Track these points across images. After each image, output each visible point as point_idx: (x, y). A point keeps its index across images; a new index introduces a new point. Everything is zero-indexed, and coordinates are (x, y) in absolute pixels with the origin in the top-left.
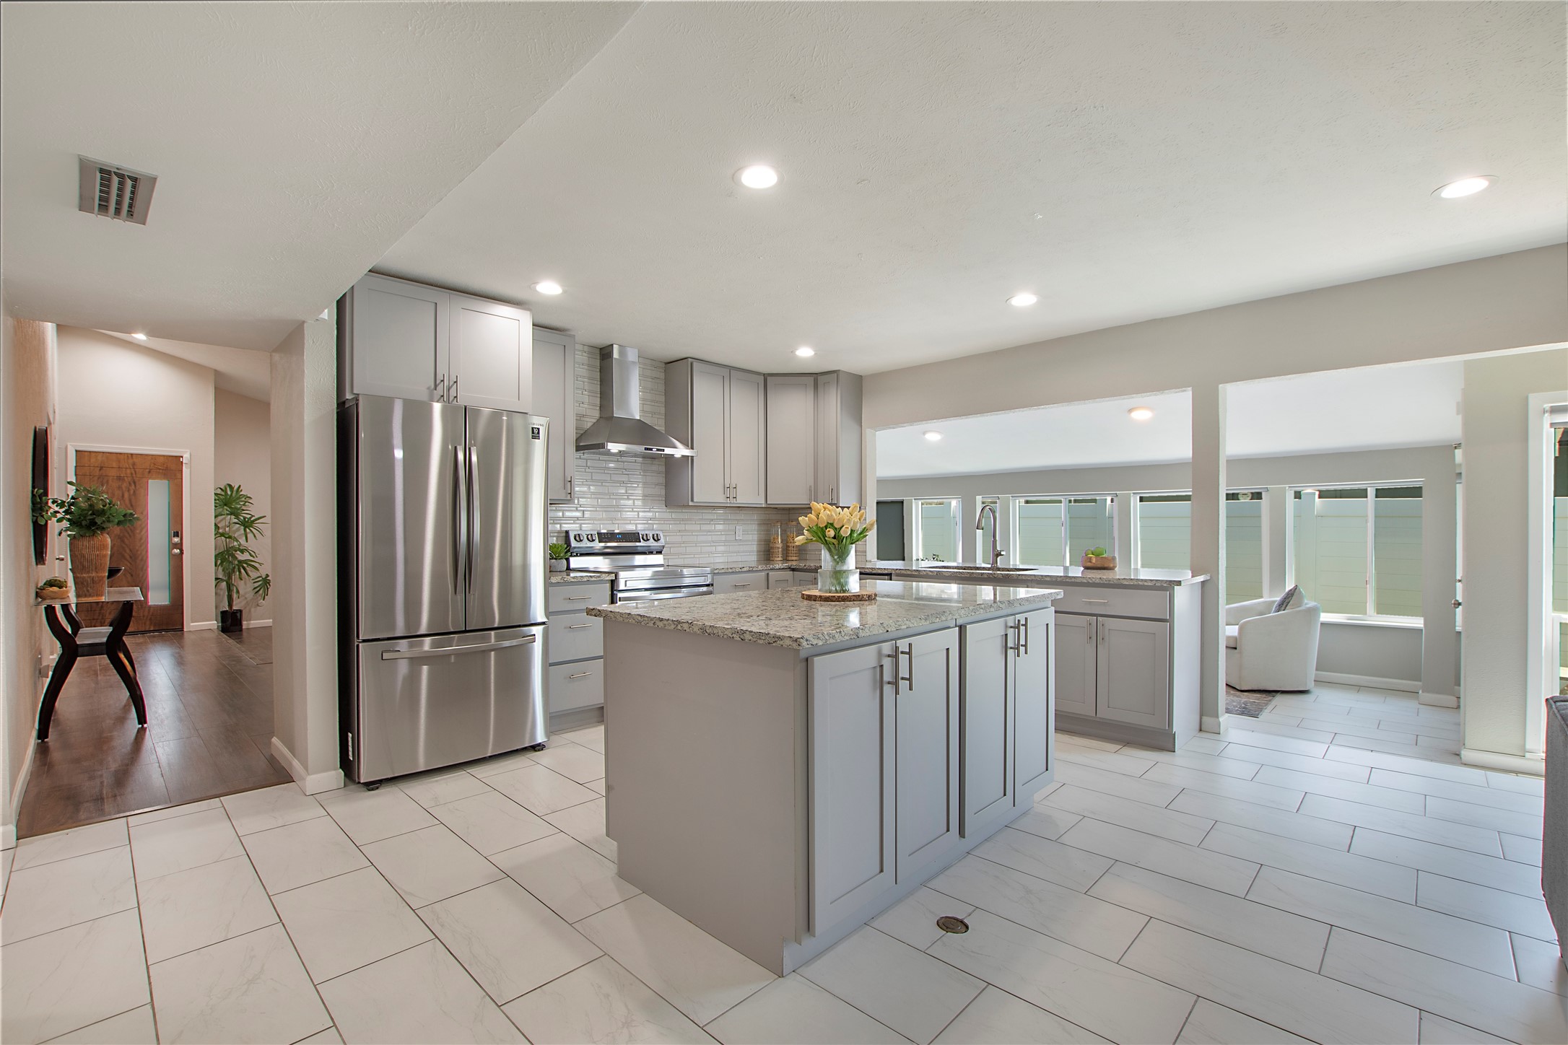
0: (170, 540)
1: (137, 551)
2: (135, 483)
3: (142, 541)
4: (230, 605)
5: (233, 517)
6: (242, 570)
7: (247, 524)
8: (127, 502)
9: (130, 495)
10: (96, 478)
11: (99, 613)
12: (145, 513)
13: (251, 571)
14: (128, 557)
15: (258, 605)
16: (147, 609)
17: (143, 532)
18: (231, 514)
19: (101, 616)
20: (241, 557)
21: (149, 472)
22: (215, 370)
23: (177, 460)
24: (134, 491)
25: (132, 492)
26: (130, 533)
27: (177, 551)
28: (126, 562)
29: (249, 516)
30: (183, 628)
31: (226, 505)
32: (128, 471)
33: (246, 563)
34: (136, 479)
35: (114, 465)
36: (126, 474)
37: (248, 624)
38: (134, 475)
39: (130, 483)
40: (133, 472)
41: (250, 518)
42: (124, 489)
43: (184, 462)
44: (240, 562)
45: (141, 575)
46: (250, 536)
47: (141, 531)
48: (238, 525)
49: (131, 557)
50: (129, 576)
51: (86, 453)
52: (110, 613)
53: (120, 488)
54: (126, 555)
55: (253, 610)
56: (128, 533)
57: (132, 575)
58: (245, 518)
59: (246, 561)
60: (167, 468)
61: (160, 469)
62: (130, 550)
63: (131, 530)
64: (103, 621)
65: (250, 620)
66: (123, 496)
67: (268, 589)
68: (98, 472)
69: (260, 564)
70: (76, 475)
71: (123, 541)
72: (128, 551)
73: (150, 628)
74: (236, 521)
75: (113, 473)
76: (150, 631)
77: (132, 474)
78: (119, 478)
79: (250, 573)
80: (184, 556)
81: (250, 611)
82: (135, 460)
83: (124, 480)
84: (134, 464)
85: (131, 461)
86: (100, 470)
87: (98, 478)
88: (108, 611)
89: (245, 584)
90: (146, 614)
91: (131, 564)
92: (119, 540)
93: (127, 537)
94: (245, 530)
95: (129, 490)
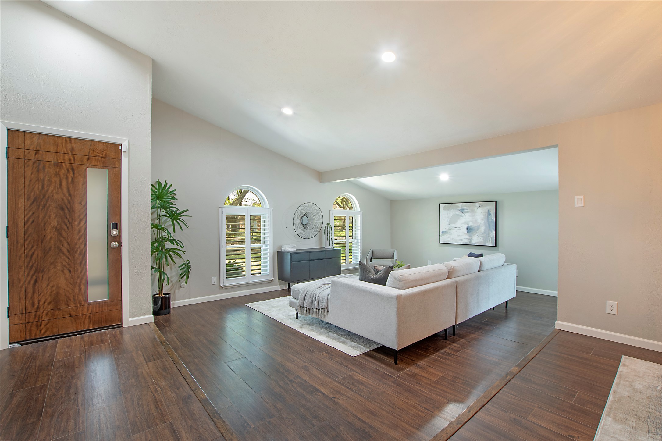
0: (109, 232)
1: (76, 244)
2: (73, 170)
3: (81, 234)
4: (160, 289)
5: (162, 210)
6: (169, 257)
7: (175, 216)
8: (65, 190)
9: (68, 183)
10: (31, 163)
11: (35, 315)
12: (83, 203)
13: (176, 258)
14: (66, 252)
15: (181, 287)
16: (86, 307)
17: (82, 224)
18: (162, 207)
19: (37, 318)
20: (168, 245)
21: (88, 159)
22: (153, 59)
23: (116, 148)
24: (73, 179)
25: (70, 179)
26: (68, 225)
27: (115, 244)
28: (64, 257)
29: (175, 209)
30: (122, 324)
31: (158, 198)
32: (67, 157)
33: (173, 252)
34: (75, 166)
35: (52, 149)
36: (64, 160)
37: (173, 304)
38: (73, 162)
39: (68, 170)
40: (72, 158)
41: (177, 211)
42: (62, 176)
43: (122, 150)
44: (168, 250)
45: (79, 271)
46: (177, 227)
47: (80, 223)
48: (166, 217)
49: (69, 251)
50: (66, 272)
51: (20, 134)
52: (47, 314)
53: (57, 174)
54: (63, 249)
55: (177, 291)
56: (66, 225)
57: (70, 272)
58: (172, 211)
59: (172, 250)
60: (106, 155)
61: (99, 157)
62: (68, 244)
63: (69, 221)
64: (39, 324)
65: (175, 301)
66: (61, 184)
67: (189, 272)
68: (33, 155)
69: (184, 252)
70: (8, 158)
71: (60, 234)
72: (66, 244)
73: (89, 327)
74: (164, 214)
75: (50, 158)
76: (89, 331)
77: (70, 160)
78: (58, 165)
79: (174, 259)
80: (123, 248)
81: (175, 292)
82: (74, 145)
83: (61, 165)
84: (72, 149)
85: (69, 146)
86: (36, 154)
87: (34, 163)
88: (45, 312)
89: (171, 269)
90: (85, 312)
91: (69, 258)
92: (56, 233)
93: (64, 230)
94: (173, 222)
95: (67, 178)
